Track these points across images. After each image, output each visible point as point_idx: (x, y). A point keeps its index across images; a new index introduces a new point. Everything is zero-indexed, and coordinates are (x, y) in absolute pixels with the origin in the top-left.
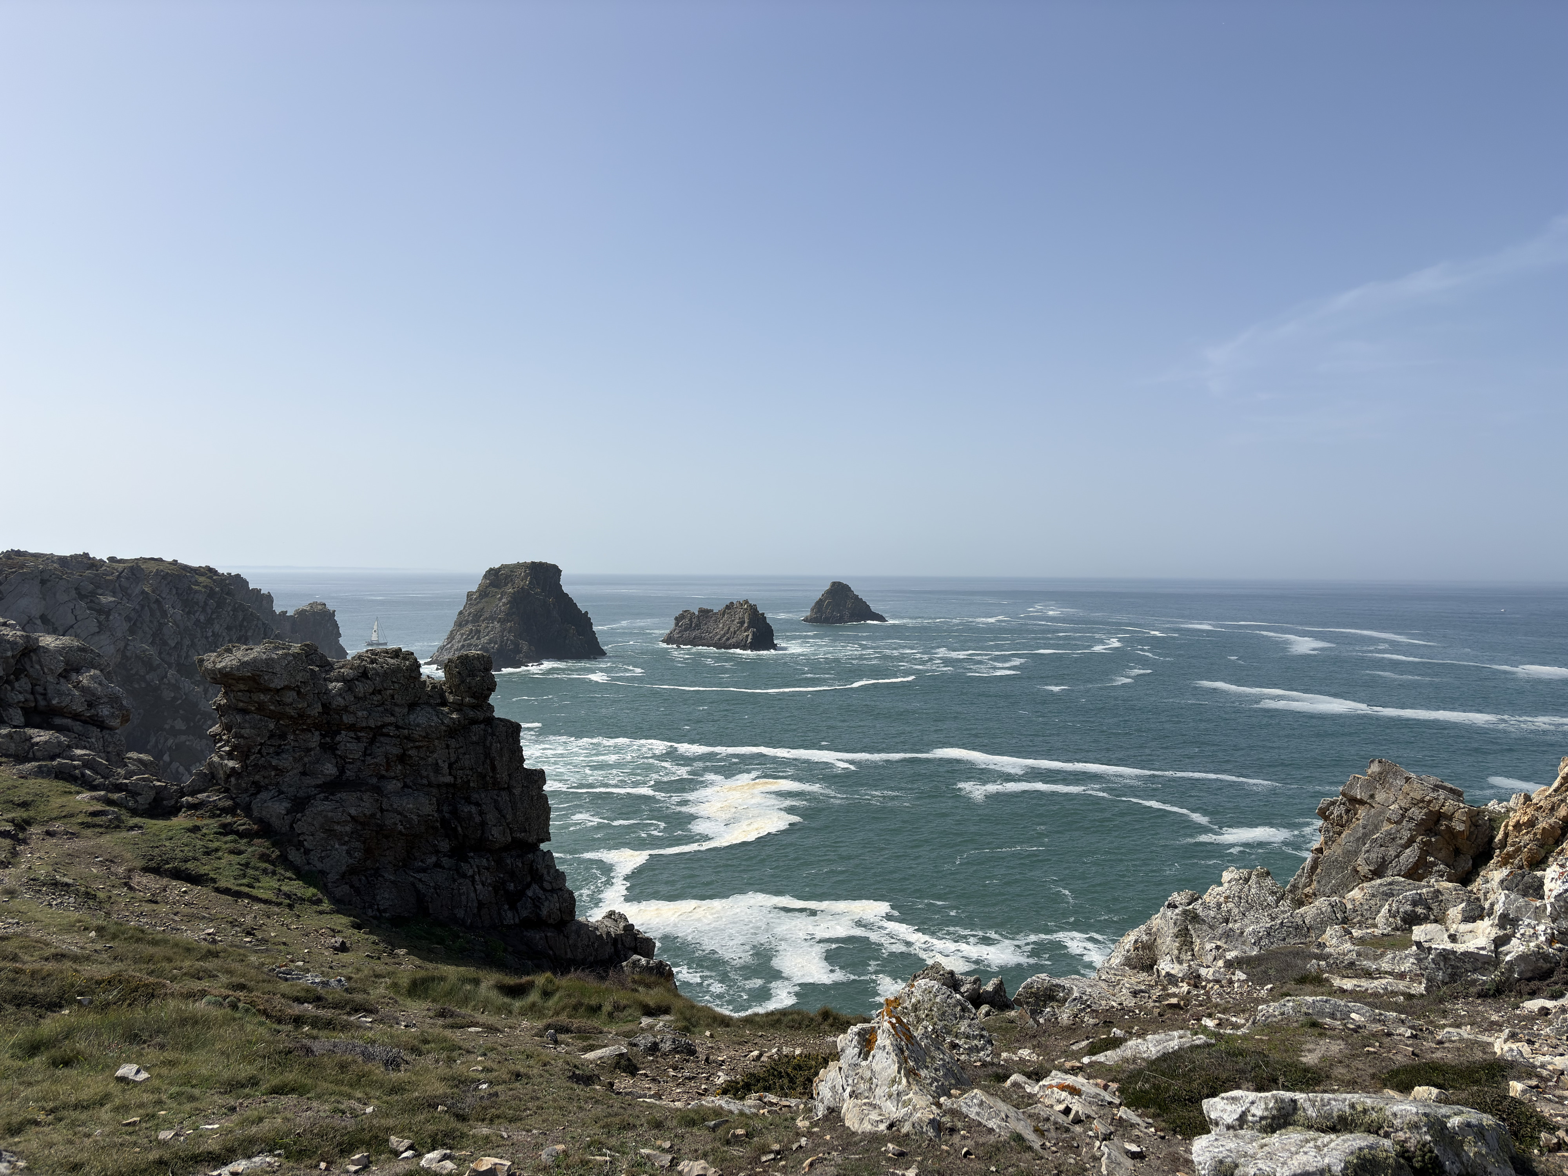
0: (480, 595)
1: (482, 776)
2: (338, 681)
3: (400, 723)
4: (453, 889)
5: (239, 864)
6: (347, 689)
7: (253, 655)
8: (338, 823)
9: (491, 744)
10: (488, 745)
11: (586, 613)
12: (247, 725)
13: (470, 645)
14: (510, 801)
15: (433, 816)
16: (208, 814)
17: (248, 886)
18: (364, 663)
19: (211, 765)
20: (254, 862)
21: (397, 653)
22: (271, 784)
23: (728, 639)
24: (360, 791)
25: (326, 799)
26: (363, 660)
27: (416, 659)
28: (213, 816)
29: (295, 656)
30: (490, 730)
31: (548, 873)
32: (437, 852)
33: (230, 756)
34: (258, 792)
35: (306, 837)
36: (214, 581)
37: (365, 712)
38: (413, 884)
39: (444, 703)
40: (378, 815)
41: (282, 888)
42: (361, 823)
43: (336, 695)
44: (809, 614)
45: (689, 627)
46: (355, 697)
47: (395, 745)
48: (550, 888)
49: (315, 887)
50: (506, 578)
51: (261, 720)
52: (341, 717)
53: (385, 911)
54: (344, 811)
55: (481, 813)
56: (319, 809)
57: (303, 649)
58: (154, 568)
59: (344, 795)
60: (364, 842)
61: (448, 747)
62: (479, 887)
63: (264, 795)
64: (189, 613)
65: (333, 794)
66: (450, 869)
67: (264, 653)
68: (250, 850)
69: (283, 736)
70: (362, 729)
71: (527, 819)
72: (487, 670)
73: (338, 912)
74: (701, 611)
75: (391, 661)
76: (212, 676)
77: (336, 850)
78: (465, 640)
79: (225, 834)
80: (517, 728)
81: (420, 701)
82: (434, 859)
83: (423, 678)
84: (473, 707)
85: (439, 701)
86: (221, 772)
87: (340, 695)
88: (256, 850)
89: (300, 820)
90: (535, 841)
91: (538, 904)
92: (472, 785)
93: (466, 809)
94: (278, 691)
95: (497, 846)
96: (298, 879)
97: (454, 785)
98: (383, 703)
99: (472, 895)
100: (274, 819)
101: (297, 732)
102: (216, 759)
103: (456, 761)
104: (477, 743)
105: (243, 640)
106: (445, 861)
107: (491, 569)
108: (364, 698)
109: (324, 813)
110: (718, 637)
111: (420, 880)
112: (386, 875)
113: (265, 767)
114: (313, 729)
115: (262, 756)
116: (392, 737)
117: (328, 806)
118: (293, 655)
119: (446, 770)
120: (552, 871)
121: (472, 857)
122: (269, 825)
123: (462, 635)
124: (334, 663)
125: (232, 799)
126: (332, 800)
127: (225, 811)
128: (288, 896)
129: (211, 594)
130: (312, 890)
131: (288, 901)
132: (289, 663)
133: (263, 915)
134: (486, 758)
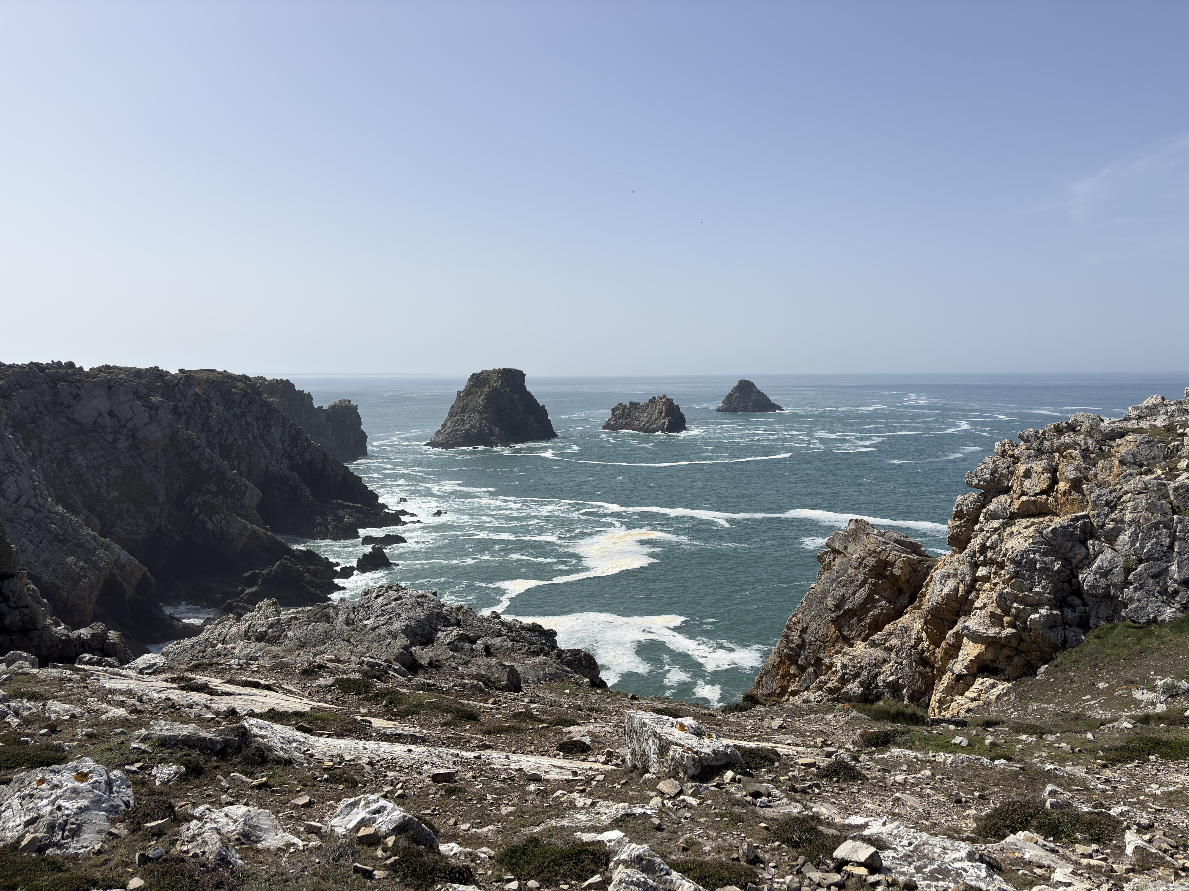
0: (466, 393)
11: (544, 406)
23: (650, 425)
44: (721, 405)
45: (622, 417)
50: (484, 381)
58: (205, 376)
64: (229, 408)
74: (631, 404)
107: (474, 374)
110: (643, 423)
123: (452, 422)
129: (245, 394)
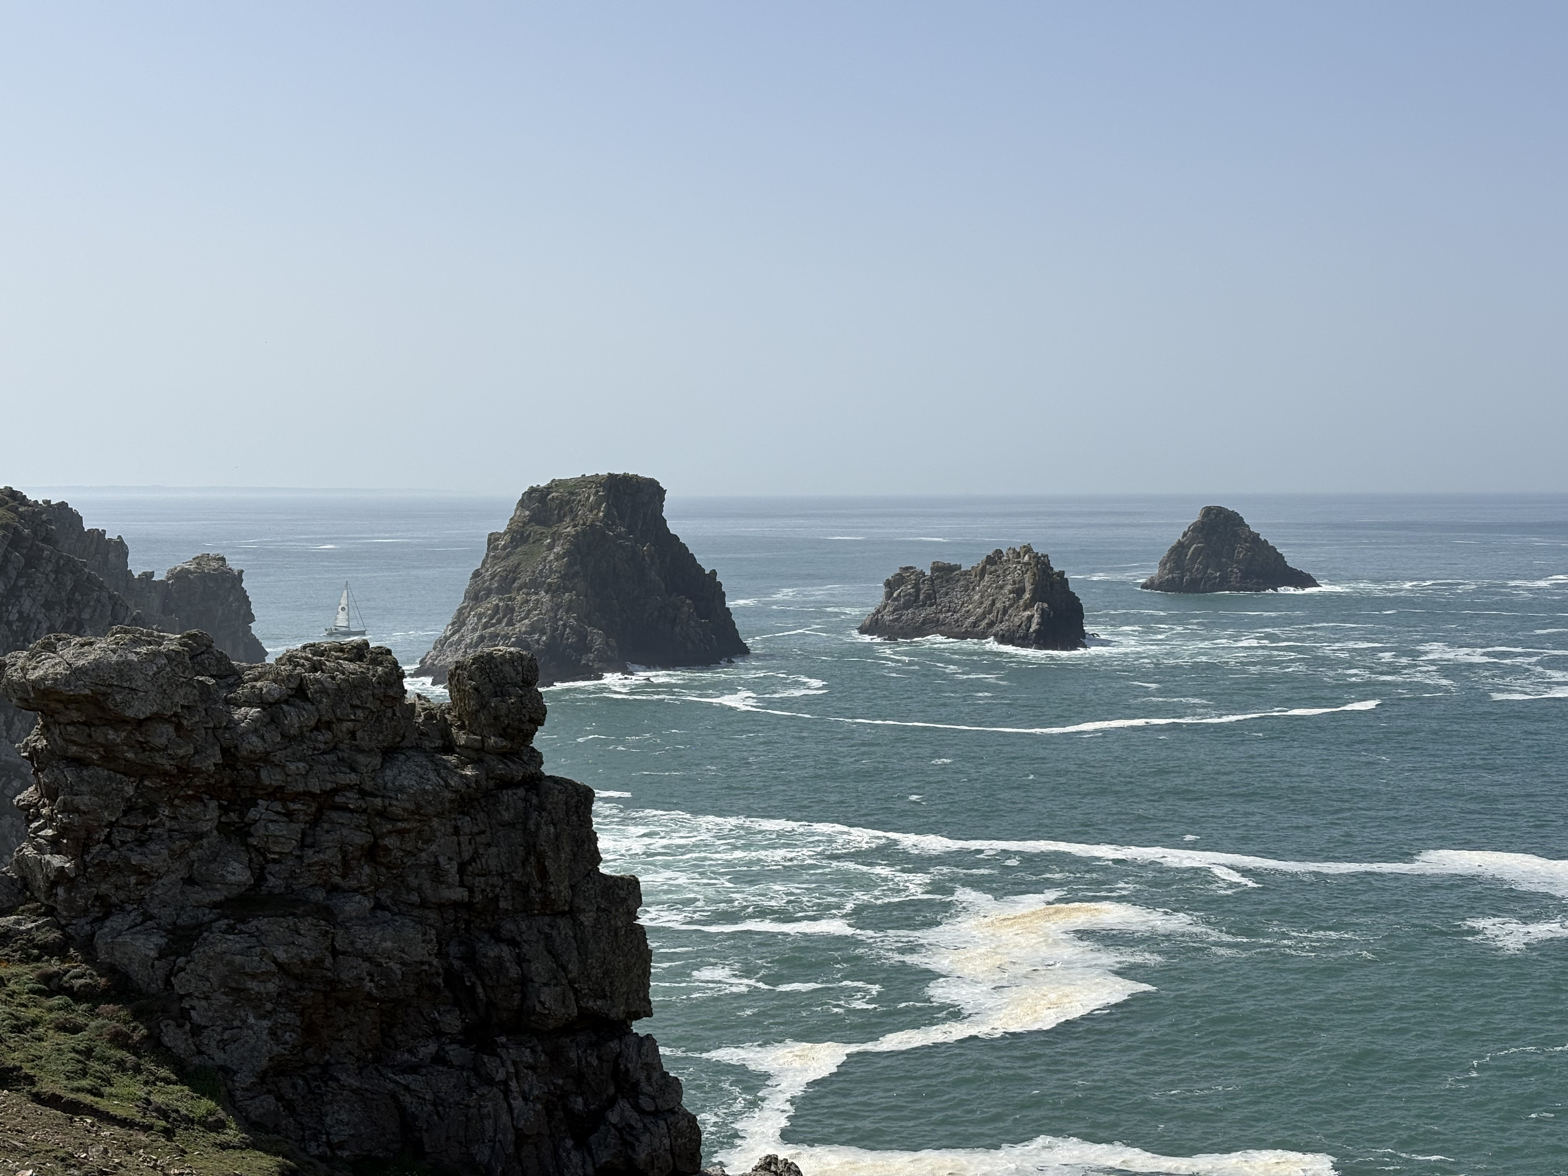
0: (513, 539)
1: (523, 889)
2: (251, 706)
3: (368, 786)
4: (468, 1106)
5: (74, 1050)
6: (266, 720)
7: (93, 655)
8: (254, 976)
9: (538, 825)
10: (533, 828)
12: (84, 788)
13: (494, 637)
14: (575, 937)
15: (430, 964)
16: (17, 955)
17: (90, 1092)
18: (299, 670)
19: (22, 862)
20: (102, 1047)
21: (360, 652)
22: (129, 900)
23: (990, 624)
24: (294, 915)
25: (230, 930)
26: (298, 664)
27: (395, 663)
28: (27, 959)
29: (169, 656)
30: (535, 801)
31: (649, 1078)
32: (439, 1034)
33: (55, 845)
34: (107, 916)
35: (195, 1002)
36: (21, 516)
37: (301, 765)
38: (394, 1096)
39: (449, 747)
40: (328, 963)
41: (152, 1098)
42: (296, 977)
43: (246, 732)
44: (1156, 572)
45: (913, 601)
46: (282, 735)
47: (358, 827)
48: (653, 1109)
49: (211, 1098)
50: (561, 506)
51: (109, 778)
52: (258, 773)
53: (341, 1146)
54: (263, 954)
55: (520, 960)
56: (218, 949)
57: (185, 645)
59: (263, 923)
60: (302, 1014)
61: (457, 831)
62: (517, 1103)
63: (116, 922)
65: (243, 921)
66: (462, 1068)
67: (114, 651)
68: (93, 1024)
69: (150, 810)
70: (297, 797)
71: (606, 973)
72: (529, 682)
73: (255, 1146)
74: (937, 568)
75: (351, 666)
76: (20, 694)
77: (251, 1027)
78: (485, 627)
79: (50, 994)
80: (585, 797)
81: (405, 743)
82: (432, 1048)
83: (410, 698)
84: (504, 755)
85: (438, 743)
86: (40, 877)
87: (256, 730)
88: (104, 1026)
89: (184, 970)
90: (622, 1016)
91: (630, 1138)
92: (502, 904)
93: (493, 951)
94: (140, 723)
95: (551, 1024)
96: (181, 1081)
97: (468, 906)
98: (335, 748)
99: (505, 1118)
100: (135, 967)
101: (177, 802)
102: (29, 852)
103: (473, 859)
104: (511, 825)
105: (74, 627)
106: (454, 1052)
107: (532, 490)
108: (300, 738)
109: (228, 957)
110: (972, 619)
111: (407, 1088)
112: (343, 1077)
113: (118, 869)
114: (205, 797)
115: (113, 847)
116: (352, 811)
117: (234, 943)
118: (167, 656)
119: (453, 875)
120: (656, 1075)
121: (503, 1046)
122: (127, 977)
123: (480, 616)
124: (243, 670)
125: (62, 928)
126: (241, 932)
127: (48, 950)
128: (163, 1113)
129: (16, 541)
130: (206, 1104)
131: (164, 1123)
132: (160, 669)
133: (119, 1147)
134: (528, 853)
